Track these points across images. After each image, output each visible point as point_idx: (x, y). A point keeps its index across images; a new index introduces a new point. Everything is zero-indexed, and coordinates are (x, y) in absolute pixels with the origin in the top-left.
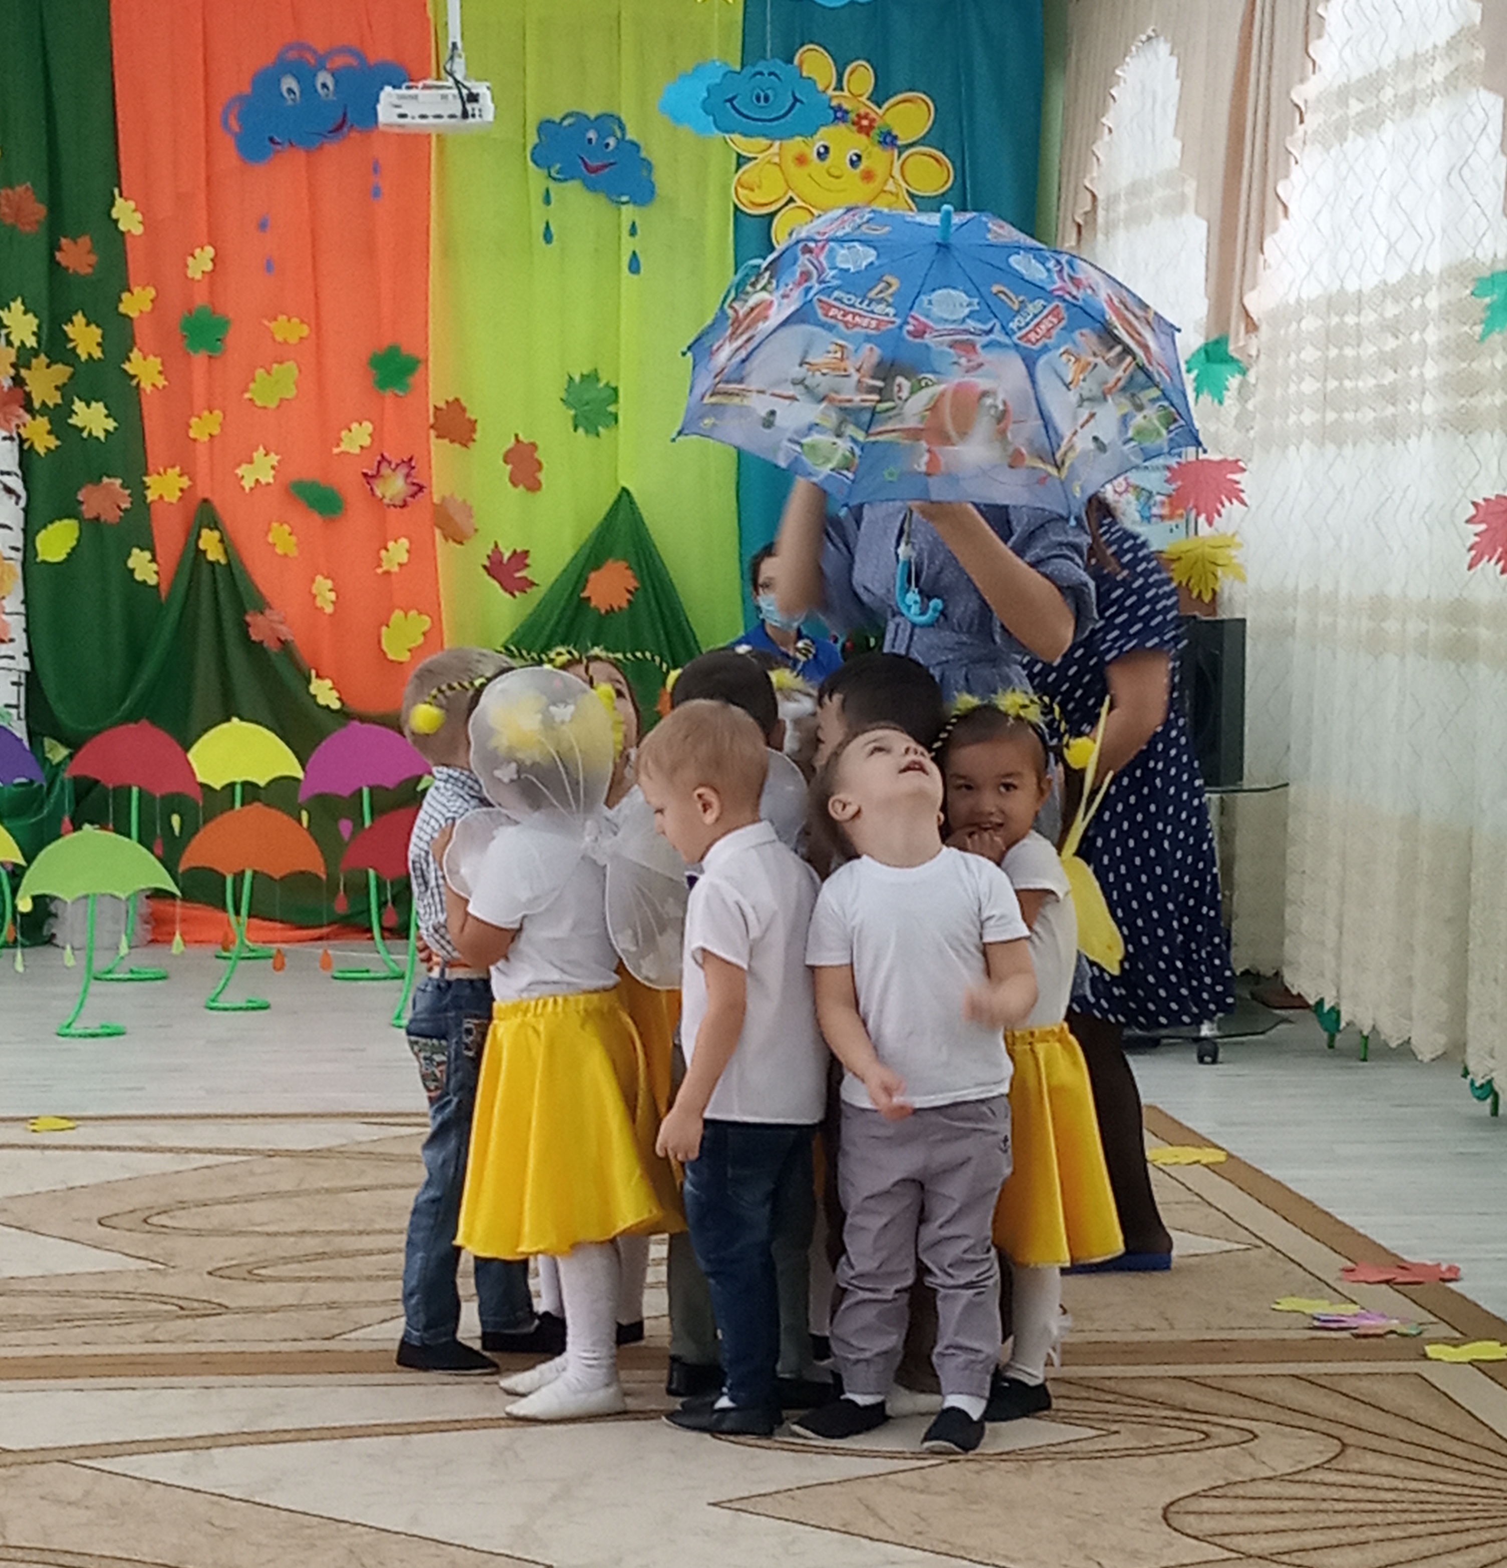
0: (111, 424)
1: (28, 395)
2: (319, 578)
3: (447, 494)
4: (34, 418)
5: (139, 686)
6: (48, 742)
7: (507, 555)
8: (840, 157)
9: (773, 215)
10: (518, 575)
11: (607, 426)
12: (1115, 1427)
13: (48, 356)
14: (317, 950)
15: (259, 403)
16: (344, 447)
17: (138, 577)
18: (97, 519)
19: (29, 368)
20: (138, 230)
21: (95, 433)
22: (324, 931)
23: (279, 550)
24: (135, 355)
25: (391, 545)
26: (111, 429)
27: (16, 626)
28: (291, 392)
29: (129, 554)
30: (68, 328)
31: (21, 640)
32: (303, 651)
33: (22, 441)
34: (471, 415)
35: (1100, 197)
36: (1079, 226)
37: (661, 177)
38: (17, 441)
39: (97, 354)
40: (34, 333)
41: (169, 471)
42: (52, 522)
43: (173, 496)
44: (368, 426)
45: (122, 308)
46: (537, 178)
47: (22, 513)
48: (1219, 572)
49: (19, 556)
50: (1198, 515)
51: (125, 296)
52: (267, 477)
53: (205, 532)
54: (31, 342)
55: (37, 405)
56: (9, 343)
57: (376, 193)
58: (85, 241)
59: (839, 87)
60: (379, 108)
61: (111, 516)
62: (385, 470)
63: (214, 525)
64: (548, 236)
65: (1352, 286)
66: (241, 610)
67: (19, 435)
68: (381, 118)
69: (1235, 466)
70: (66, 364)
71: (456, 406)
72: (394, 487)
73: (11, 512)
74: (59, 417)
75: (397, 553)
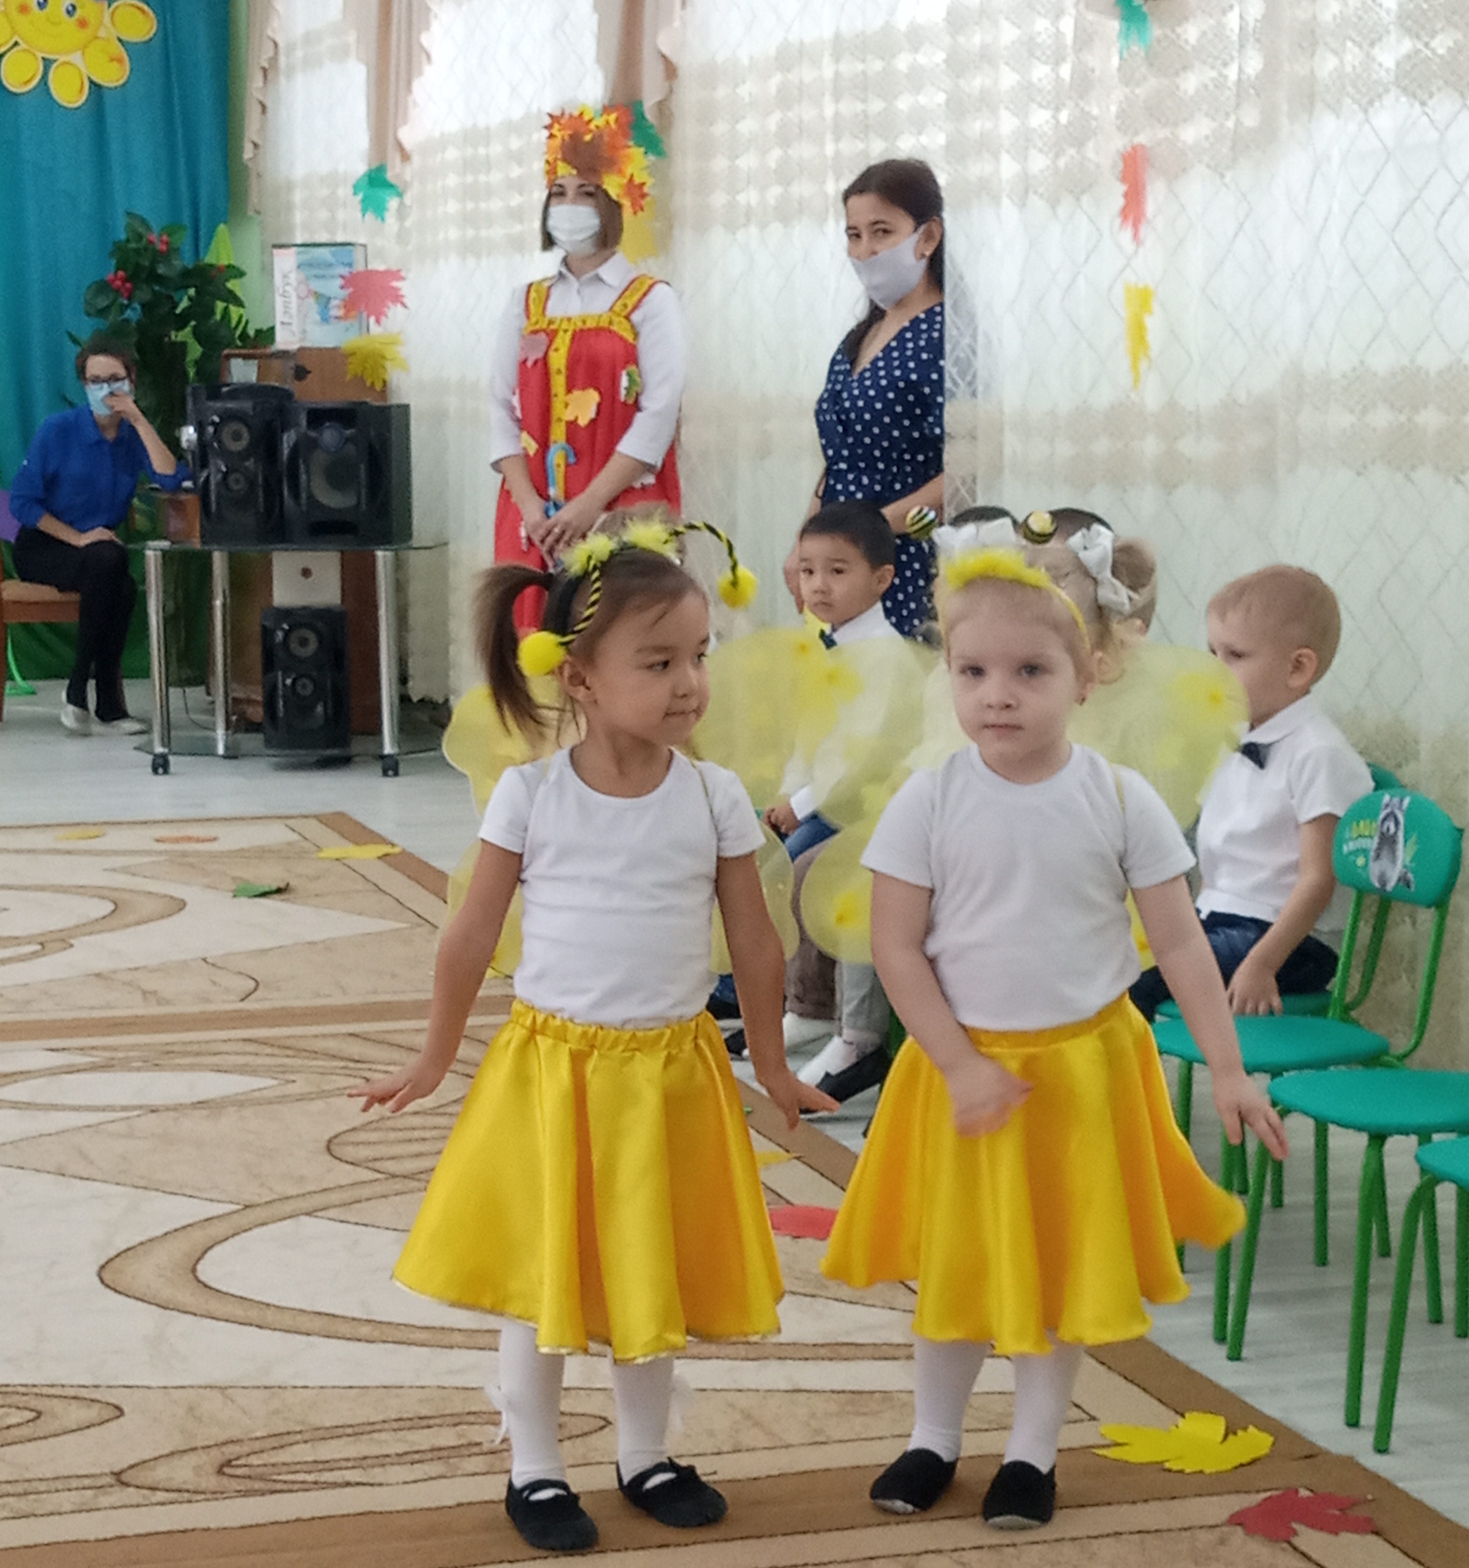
8: (57, 8)
12: (292, 1077)
35: (281, 44)
36: (265, 70)
48: (388, 365)
50: (368, 316)
65: (482, 123)
69: (396, 275)
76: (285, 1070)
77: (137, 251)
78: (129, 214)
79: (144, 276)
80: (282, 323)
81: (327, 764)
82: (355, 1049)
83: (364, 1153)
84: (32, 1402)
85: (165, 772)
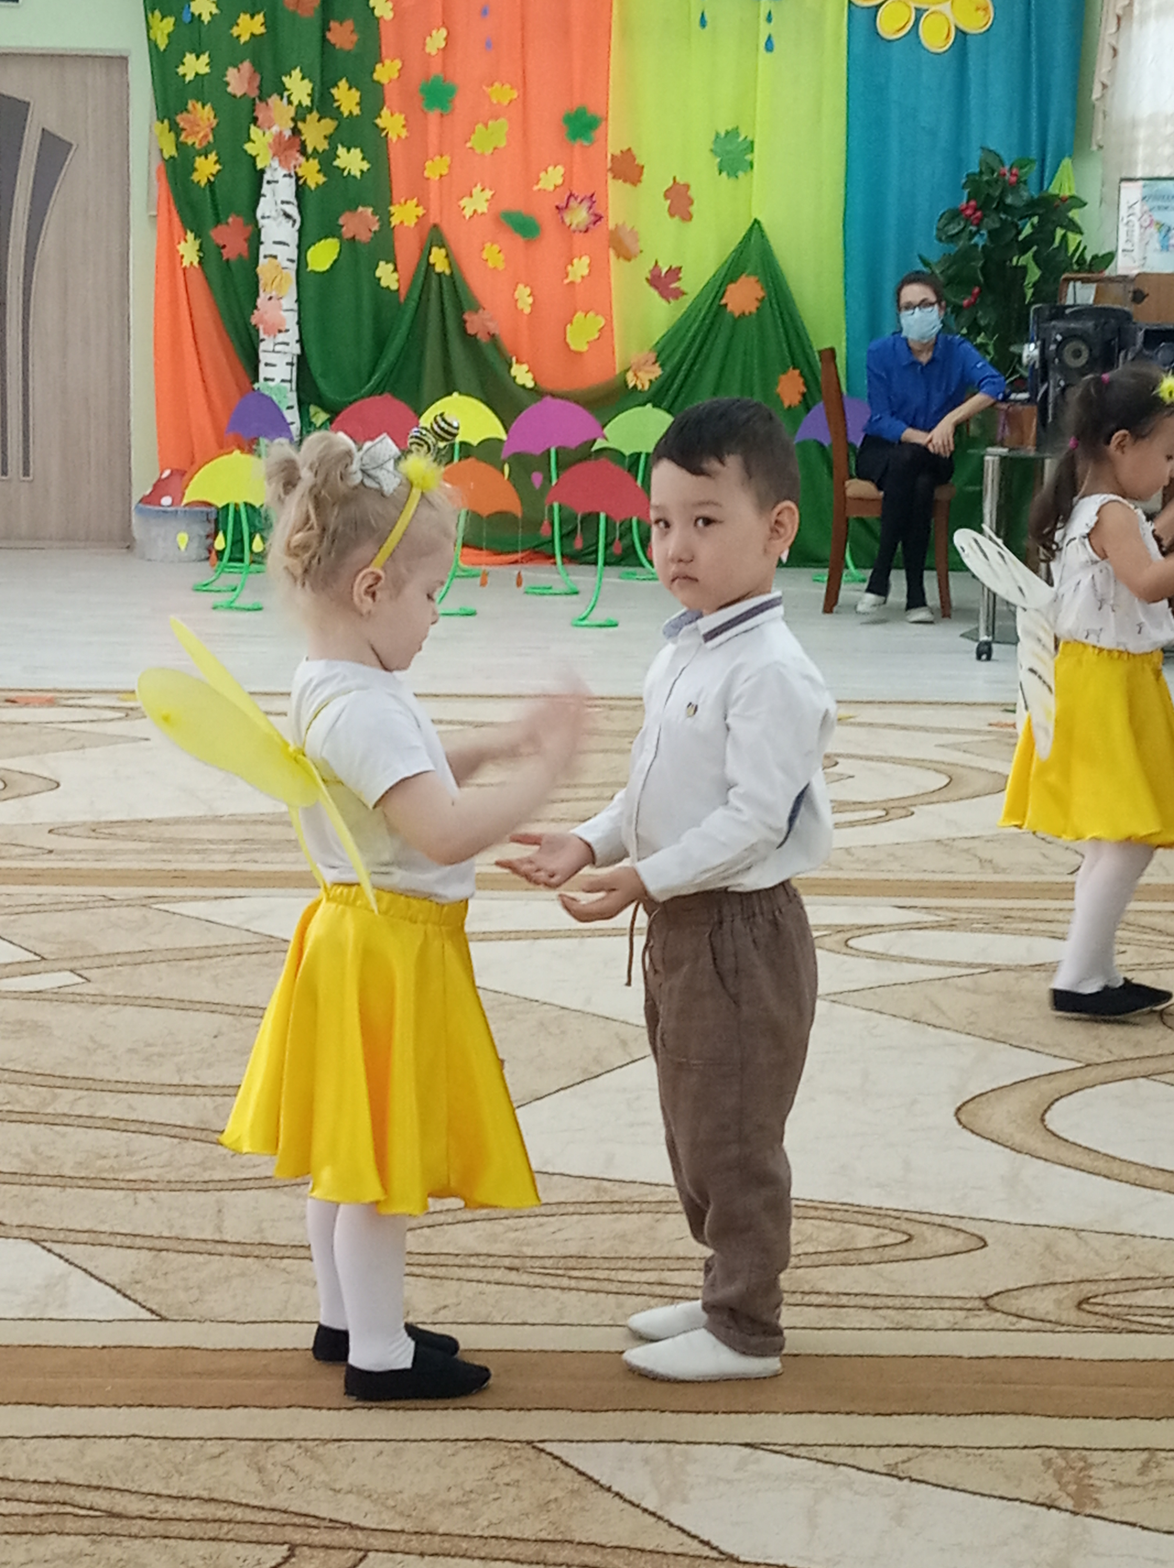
0: (365, 166)
1: (304, 146)
2: (521, 287)
3: (620, 223)
4: (307, 160)
5: (384, 366)
6: (313, 409)
7: (664, 271)
9: (878, 7)
10: (673, 286)
11: (745, 172)
13: (318, 111)
14: (514, 570)
15: (478, 151)
16: (541, 185)
17: (383, 283)
18: (353, 238)
19: (304, 120)
20: (389, 16)
21: (352, 173)
22: (518, 556)
23: (490, 264)
24: (385, 112)
25: (575, 261)
26: (365, 169)
27: (291, 320)
28: (503, 143)
29: (377, 266)
30: (334, 91)
31: (294, 329)
32: (506, 342)
34: (640, 161)
36: (1119, 18)
38: (293, 180)
39: (356, 111)
40: (309, 95)
41: (409, 202)
42: (320, 240)
43: (411, 222)
44: (560, 170)
45: (376, 76)
47: (296, 235)
49: (294, 266)
51: (379, 67)
52: (483, 208)
53: (435, 250)
54: (307, 102)
55: (310, 150)
56: (290, 102)
58: (349, 24)
61: (364, 237)
62: (573, 203)
63: (442, 246)
66: (460, 310)
67: (296, 174)
70: (332, 118)
71: (628, 155)
72: (579, 216)
73: (289, 232)
74: (327, 160)
75: (580, 268)
77: (988, 182)
78: (982, 148)
79: (994, 206)
80: (1124, 251)
84: (905, 1226)
85: (989, 658)
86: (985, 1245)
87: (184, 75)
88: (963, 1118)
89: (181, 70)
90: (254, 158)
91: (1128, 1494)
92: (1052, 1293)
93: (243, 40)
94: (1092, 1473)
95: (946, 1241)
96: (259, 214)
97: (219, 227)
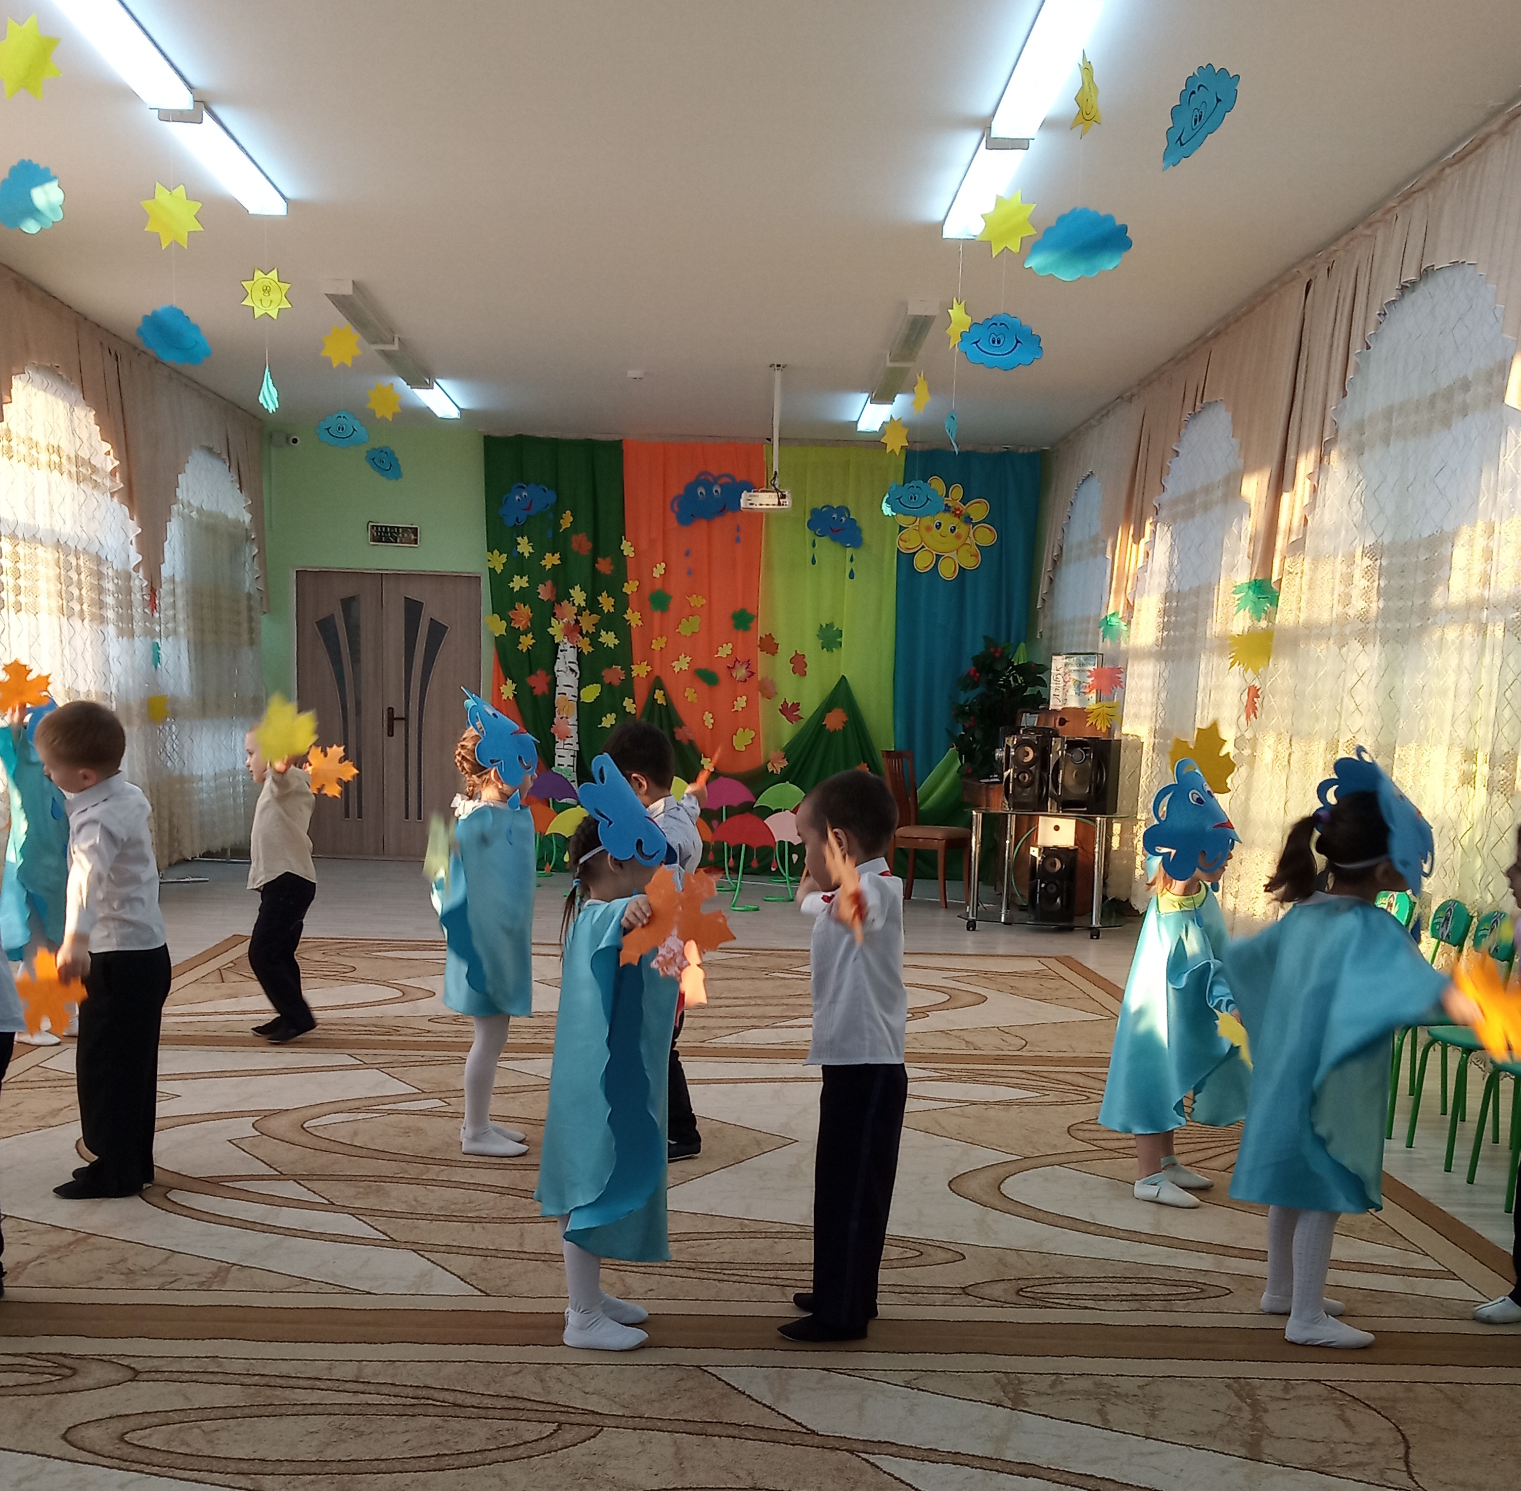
0: (617, 642)
1: (582, 630)
2: (706, 713)
3: (765, 676)
4: (583, 638)
7: (789, 706)
8: (946, 529)
9: (915, 553)
10: (795, 713)
11: (836, 647)
12: (1047, 1093)
13: (590, 610)
15: (683, 633)
16: (719, 654)
17: (627, 710)
18: (610, 683)
19: (582, 615)
20: (632, 555)
21: (609, 646)
23: (689, 700)
24: (629, 611)
25: (739, 699)
26: (617, 645)
27: (574, 730)
28: (697, 629)
29: (623, 699)
30: (599, 598)
31: (575, 736)
32: (698, 745)
33: (578, 648)
34: (776, 640)
35: (1065, 548)
36: (1054, 561)
37: (866, 536)
38: (576, 650)
39: (612, 610)
40: (584, 600)
41: (642, 663)
42: (590, 684)
43: (643, 675)
44: (730, 645)
45: (624, 590)
46: (809, 535)
47: (577, 681)
48: (1110, 718)
49: (576, 699)
51: (626, 584)
52: (685, 667)
53: (657, 691)
54: (583, 604)
55: (584, 632)
56: (574, 605)
57: (738, 540)
58: (609, 559)
59: (947, 496)
60: (742, 500)
61: (616, 683)
62: (737, 665)
63: (661, 689)
64: (814, 562)
66: (672, 727)
67: (577, 646)
68: (742, 505)
69: (1119, 670)
70: (598, 614)
71: (769, 637)
72: (741, 673)
73: (572, 680)
74: (594, 638)
75: (741, 702)
76: (1044, 1088)
79: (987, 670)
80: (1054, 695)
81: (1060, 930)
82: (1081, 1080)
83: (1087, 1135)
84: (918, 1247)
85: (974, 929)
86: (964, 1258)
87: (513, 588)
88: (953, 1187)
89: (511, 585)
90: (553, 637)
91: (1045, 1399)
92: (1001, 1286)
93: (547, 568)
94: (1022, 1387)
95: (941, 1255)
96: (556, 669)
97: (533, 677)
